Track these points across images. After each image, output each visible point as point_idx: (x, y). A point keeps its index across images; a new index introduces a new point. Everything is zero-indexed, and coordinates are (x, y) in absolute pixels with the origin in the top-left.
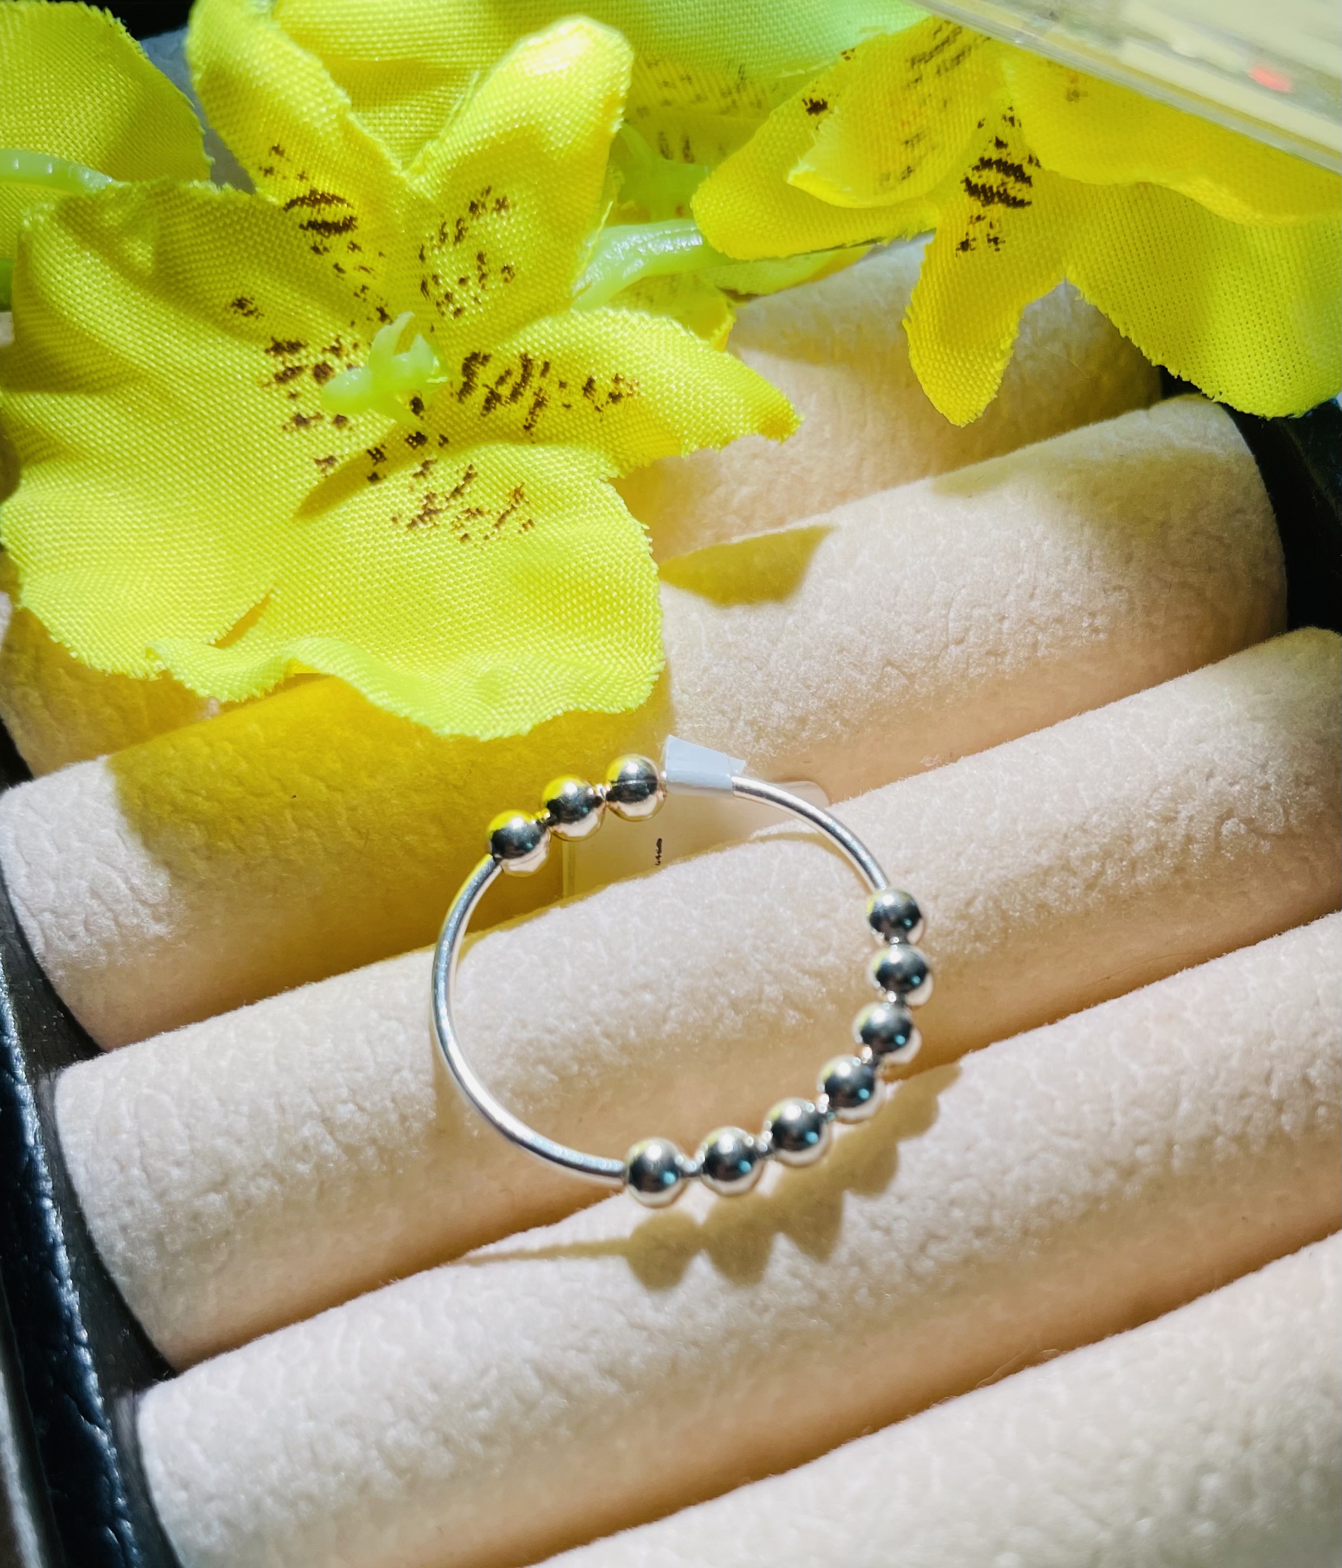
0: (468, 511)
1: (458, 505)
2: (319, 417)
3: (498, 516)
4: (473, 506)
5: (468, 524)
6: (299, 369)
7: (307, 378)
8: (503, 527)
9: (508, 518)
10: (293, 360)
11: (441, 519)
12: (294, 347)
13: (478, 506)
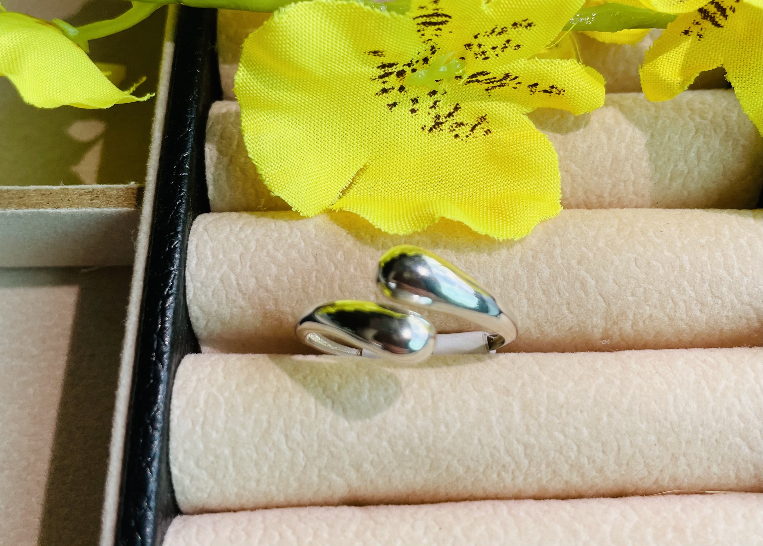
0: (456, 123)
1: (451, 121)
2: (393, 88)
3: (471, 126)
4: (459, 121)
5: (457, 129)
6: (391, 73)
7: (393, 76)
8: (475, 132)
9: (477, 128)
10: (390, 70)
11: (443, 127)
12: (391, 65)
13: (461, 121)
